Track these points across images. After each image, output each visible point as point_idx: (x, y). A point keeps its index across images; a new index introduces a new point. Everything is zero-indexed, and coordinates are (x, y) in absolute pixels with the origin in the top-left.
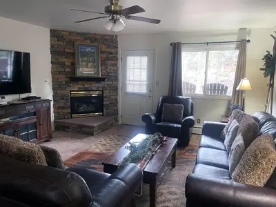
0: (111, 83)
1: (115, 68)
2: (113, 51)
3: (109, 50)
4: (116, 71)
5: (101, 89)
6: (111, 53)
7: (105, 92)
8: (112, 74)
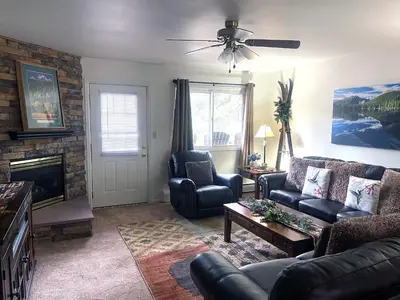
0: (75, 139)
1: (79, 113)
2: (76, 82)
3: (70, 81)
4: (81, 118)
5: (61, 151)
6: (74, 87)
7: (68, 155)
8: (76, 124)
